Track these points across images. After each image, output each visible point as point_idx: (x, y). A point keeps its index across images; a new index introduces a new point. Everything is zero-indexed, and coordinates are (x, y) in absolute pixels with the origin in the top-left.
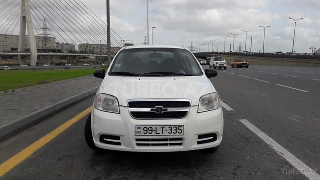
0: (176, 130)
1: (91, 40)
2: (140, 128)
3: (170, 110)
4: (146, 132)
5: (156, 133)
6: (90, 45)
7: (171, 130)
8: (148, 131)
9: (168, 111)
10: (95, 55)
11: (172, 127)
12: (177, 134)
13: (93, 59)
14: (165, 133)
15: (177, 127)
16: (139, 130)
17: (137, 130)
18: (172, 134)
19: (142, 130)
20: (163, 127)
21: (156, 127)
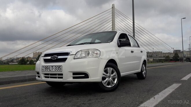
0: (58, 68)
1: (150, 50)
2: (44, 67)
3: (59, 57)
5: (50, 70)
6: (150, 53)
7: (56, 68)
8: (47, 69)
9: (58, 58)
10: (153, 58)
11: (57, 66)
12: (59, 71)
13: (152, 61)
14: (54, 70)
15: (59, 66)
18: (57, 71)
19: (44, 68)
20: (52, 67)
21: (50, 66)
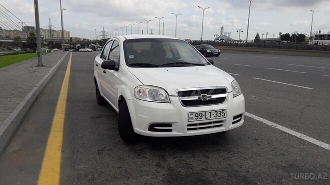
2: (192, 114)
4: (197, 118)
5: (205, 118)
7: (216, 114)
8: (199, 117)
11: (218, 111)
12: (221, 117)
15: (221, 111)
16: (191, 116)
17: (190, 116)
18: (218, 117)
19: (194, 116)
20: (210, 112)
21: (205, 112)
